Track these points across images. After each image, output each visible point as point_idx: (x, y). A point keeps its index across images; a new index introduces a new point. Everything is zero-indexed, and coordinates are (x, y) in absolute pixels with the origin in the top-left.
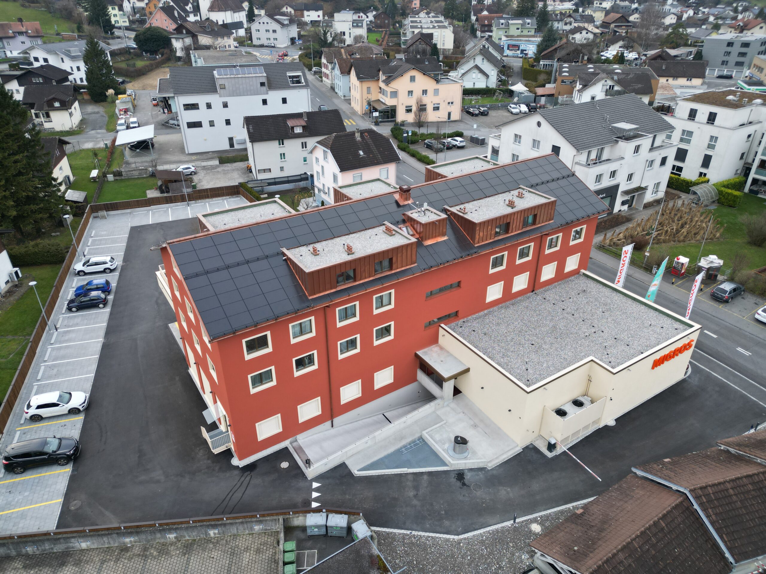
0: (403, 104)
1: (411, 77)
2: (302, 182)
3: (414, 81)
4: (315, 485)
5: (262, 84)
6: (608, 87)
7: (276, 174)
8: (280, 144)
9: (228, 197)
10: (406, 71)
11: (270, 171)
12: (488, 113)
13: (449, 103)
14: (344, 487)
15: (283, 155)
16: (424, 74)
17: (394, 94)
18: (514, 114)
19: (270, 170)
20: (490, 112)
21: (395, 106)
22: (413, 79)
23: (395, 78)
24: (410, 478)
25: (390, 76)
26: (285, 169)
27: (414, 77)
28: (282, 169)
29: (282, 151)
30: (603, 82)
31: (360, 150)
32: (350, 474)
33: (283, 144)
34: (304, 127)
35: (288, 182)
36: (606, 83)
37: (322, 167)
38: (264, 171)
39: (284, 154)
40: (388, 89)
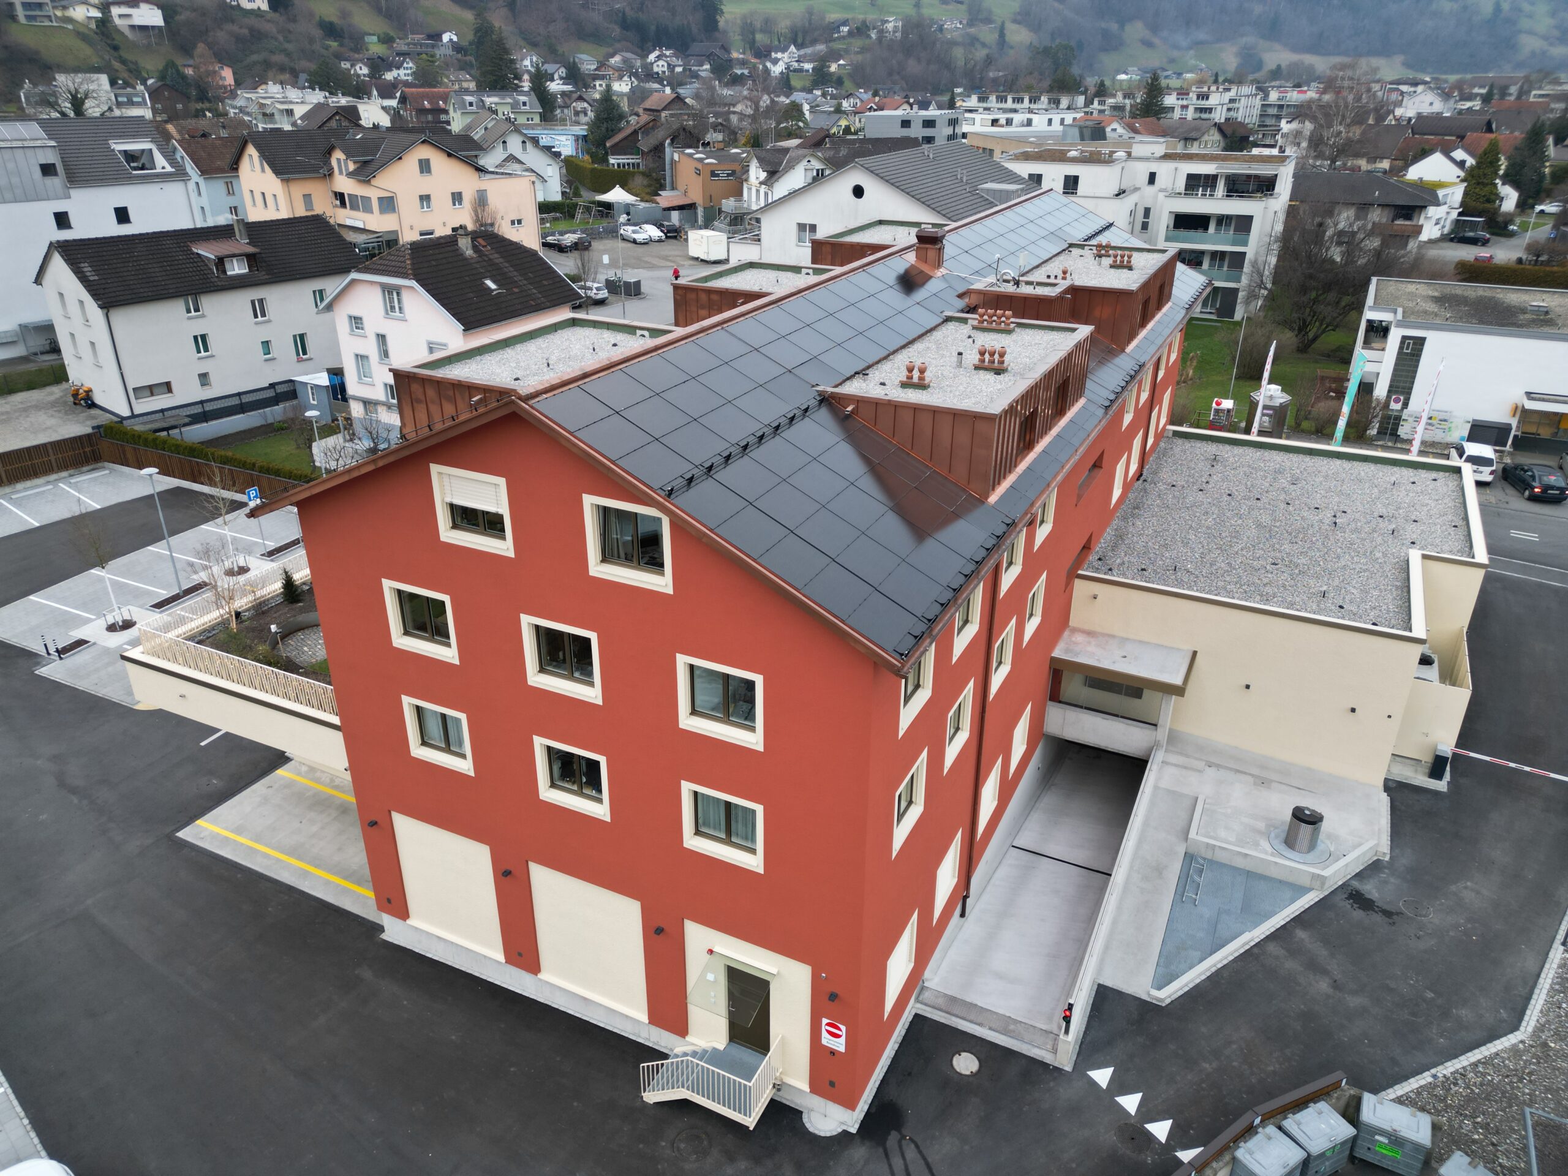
0: (412, 228)
1: (420, 161)
2: (281, 406)
3: (429, 171)
4: (1102, 1076)
5: (47, 170)
6: (815, 174)
7: (187, 392)
8: (189, 311)
9: (64, 474)
10: (407, 148)
11: (170, 390)
12: (590, 245)
13: (513, 222)
14: (1172, 1047)
15: (201, 342)
16: (449, 155)
17: (388, 204)
18: (641, 244)
19: (168, 387)
20: (592, 243)
21: (396, 232)
22: (425, 167)
23: (383, 165)
24: (1272, 948)
25: (366, 163)
26: (212, 378)
27: (428, 161)
28: (204, 378)
29: (199, 327)
30: (805, 162)
31: (486, 278)
32: (1146, 1008)
33: (197, 310)
34: (251, 258)
35: (242, 408)
36: (809, 167)
37: (382, 338)
38: (151, 390)
39: (204, 337)
40: (373, 193)
